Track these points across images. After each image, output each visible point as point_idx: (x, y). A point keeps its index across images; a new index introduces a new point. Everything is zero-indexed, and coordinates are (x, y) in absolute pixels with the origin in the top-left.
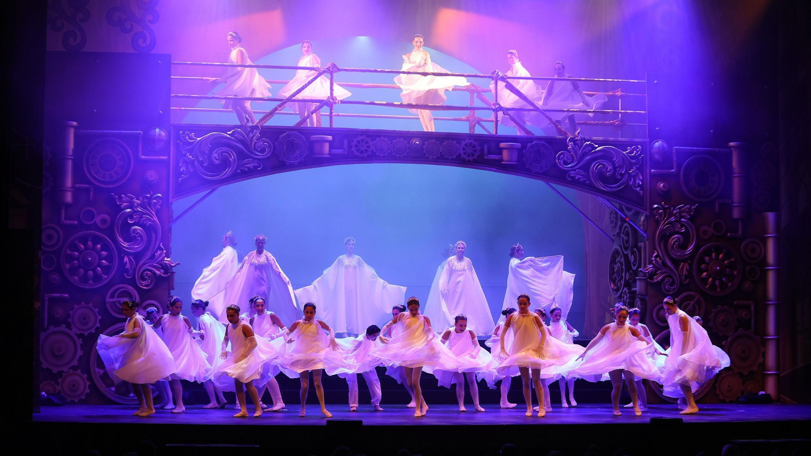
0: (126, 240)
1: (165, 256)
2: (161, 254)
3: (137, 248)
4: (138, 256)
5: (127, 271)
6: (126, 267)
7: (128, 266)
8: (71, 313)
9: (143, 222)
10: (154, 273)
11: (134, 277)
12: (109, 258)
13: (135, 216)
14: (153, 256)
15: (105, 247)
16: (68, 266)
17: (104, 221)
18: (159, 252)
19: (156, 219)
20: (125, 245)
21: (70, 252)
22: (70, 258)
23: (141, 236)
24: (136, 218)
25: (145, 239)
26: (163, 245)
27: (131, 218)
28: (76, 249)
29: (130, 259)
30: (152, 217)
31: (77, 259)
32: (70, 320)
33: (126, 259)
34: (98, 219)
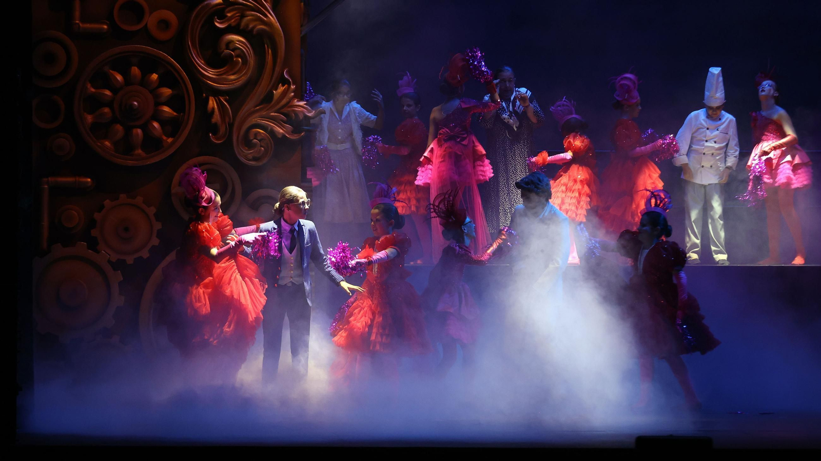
0: (211, 64)
1: (294, 97)
2: (285, 93)
3: (234, 80)
4: (236, 96)
5: (215, 129)
6: (213, 120)
7: (217, 118)
8: (97, 216)
9: (247, 25)
10: (272, 133)
11: (229, 141)
12: (177, 102)
13: (229, 12)
14: (269, 98)
15: (168, 79)
16: (89, 118)
17: (164, 24)
18: (281, 89)
19: (273, 18)
20: (210, 73)
21: (93, 90)
22: (94, 103)
23: (242, 55)
24: (231, 18)
25: (252, 61)
26: (289, 73)
27: (222, 17)
28: (107, 82)
29: (220, 104)
30: (266, 16)
31: (110, 104)
32: (94, 233)
33: (212, 103)
34: (151, 20)
